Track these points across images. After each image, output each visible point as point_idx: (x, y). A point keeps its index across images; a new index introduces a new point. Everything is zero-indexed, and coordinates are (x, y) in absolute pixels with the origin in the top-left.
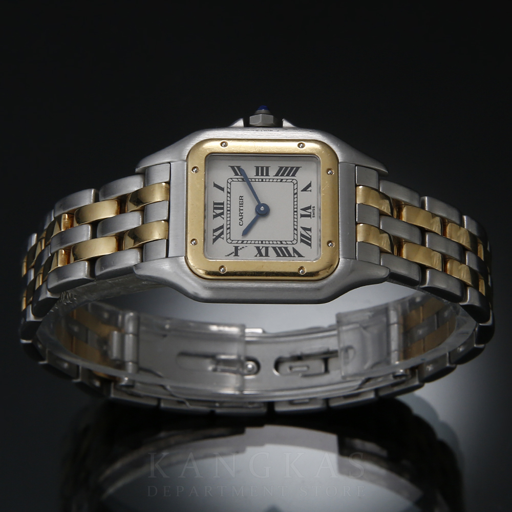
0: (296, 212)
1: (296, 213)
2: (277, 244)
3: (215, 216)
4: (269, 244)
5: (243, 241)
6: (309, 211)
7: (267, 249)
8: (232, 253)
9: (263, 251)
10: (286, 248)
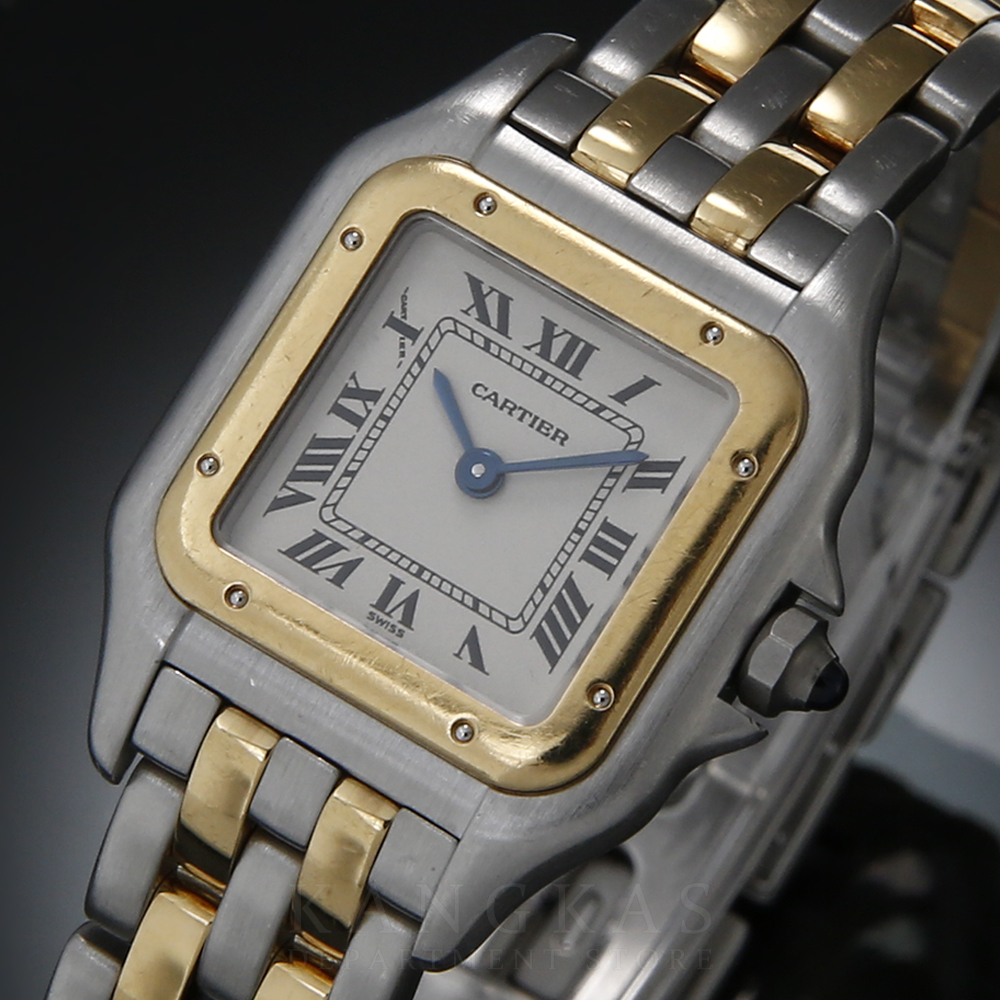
0: (418, 575)
1: (414, 569)
2: (353, 460)
3: (549, 327)
4: (368, 437)
5: (422, 365)
6: (398, 614)
7: (357, 421)
8: (404, 310)
9: (355, 406)
10: (323, 477)
